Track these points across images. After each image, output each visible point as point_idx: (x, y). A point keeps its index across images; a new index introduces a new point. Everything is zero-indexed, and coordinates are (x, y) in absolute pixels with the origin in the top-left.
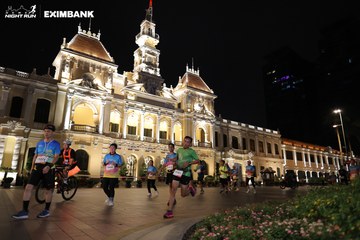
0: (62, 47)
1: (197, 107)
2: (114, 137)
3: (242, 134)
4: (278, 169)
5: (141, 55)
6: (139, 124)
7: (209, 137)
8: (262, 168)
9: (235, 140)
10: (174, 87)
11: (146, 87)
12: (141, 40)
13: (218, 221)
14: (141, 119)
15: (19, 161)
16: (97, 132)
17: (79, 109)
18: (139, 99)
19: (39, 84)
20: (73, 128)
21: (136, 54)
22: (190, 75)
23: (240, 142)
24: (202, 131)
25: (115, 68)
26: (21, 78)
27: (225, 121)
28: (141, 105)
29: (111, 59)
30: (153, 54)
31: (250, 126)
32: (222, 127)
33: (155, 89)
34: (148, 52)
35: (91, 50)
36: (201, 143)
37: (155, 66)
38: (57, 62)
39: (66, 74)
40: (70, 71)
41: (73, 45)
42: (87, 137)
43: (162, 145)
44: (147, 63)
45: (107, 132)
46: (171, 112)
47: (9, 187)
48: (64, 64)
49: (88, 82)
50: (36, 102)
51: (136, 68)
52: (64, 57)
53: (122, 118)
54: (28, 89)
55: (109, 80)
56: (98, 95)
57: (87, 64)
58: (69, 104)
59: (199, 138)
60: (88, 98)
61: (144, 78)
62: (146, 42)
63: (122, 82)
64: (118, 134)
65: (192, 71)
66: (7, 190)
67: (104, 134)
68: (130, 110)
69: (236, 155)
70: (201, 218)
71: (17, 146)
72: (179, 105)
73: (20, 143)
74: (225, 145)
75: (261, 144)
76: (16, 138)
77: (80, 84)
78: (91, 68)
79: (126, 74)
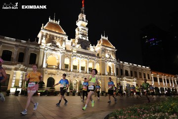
0: (42, 28)
1: (107, 56)
2: (67, 71)
3: (130, 69)
5: (79, 30)
6: (79, 64)
7: (113, 70)
9: (127, 72)
10: (95, 46)
11: (81, 46)
12: (79, 24)
13: (120, 113)
14: (80, 62)
15: (22, 83)
16: (58, 68)
17: (50, 57)
18: (78, 52)
19: (31, 46)
20: (47, 67)
21: (76, 30)
22: (103, 40)
23: (129, 73)
24: (110, 68)
25: (67, 37)
26: (23, 43)
27: (121, 62)
28: (79, 55)
29: (65, 33)
30: (85, 30)
31: (134, 65)
32: (120, 65)
33: (86, 47)
34: (83, 29)
35: (55, 29)
36: (110, 74)
37: (86, 36)
38: (39, 35)
39: (44, 41)
40: (45, 40)
41: (47, 27)
42: (54, 71)
44: (82, 35)
45: (63, 68)
46: (94, 58)
47: (18, 96)
48: (42, 36)
49: (54, 44)
50: (30, 55)
51: (77, 37)
52: (42, 33)
53: (70, 61)
54: (26, 49)
55: (64, 43)
56: (59, 51)
57: (53, 36)
58: (45, 55)
59: (108, 71)
60: (54, 52)
61: (81, 42)
62: (82, 24)
63: (70, 44)
64: (69, 69)
65: (104, 38)
67: (62, 69)
68: (74, 57)
69: (127, 79)
71: (21, 76)
72: (98, 54)
73: (23, 75)
74: (122, 74)
75: (140, 74)
76: (21, 72)
77: (50, 46)
78: (55, 38)
79: (72, 40)
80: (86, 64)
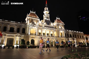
0: (27, 16)
1: (60, 27)
2: (40, 36)
5: (45, 16)
6: (46, 33)
7: (63, 35)
9: (71, 35)
10: (54, 23)
11: (47, 23)
12: (45, 12)
14: (46, 31)
15: (19, 42)
17: (32, 30)
18: (45, 26)
19: (23, 25)
20: (31, 34)
21: (44, 16)
22: (57, 19)
23: (72, 35)
24: (62, 33)
25: (39, 19)
26: (19, 24)
27: (67, 30)
28: (46, 28)
29: (38, 17)
30: (48, 15)
31: (75, 31)
32: (67, 32)
33: (49, 23)
34: (47, 15)
35: (34, 16)
37: (49, 18)
38: (26, 19)
39: (28, 22)
40: (29, 21)
41: (29, 15)
43: (51, 37)
44: (47, 18)
46: (53, 29)
49: (33, 23)
50: (22, 29)
51: (44, 19)
52: (28, 18)
53: (41, 31)
54: (20, 26)
55: (38, 22)
56: (36, 26)
57: (33, 19)
58: (29, 29)
59: (61, 35)
60: (33, 27)
61: (46, 21)
62: (46, 13)
63: (41, 23)
64: (41, 35)
65: (58, 18)
66: (17, 49)
67: (37, 35)
68: (43, 29)
69: (71, 39)
70: (64, 56)
71: (19, 39)
72: (55, 27)
73: (19, 38)
74: (68, 36)
75: (78, 36)
77: (31, 24)
78: (34, 20)
79: (42, 21)
80: (49, 32)
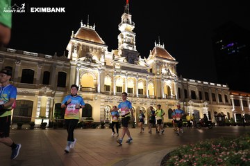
0: (72, 37)
1: (164, 71)
2: (108, 94)
3: (199, 89)
4: (228, 114)
5: (122, 37)
6: (124, 85)
7: (173, 91)
8: (215, 113)
9: (193, 93)
10: (147, 58)
11: (127, 59)
12: (122, 28)
13: (186, 151)
14: (125, 81)
15: (50, 112)
16: (96, 91)
17: (84, 77)
18: (123, 68)
19: (59, 62)
20: (81, 90)
21: (119, 37)
22: (158, 49)
23: (197, 94)
24: (169, 88)
25: (106, 48)
26: (48, 59)
27: (185, 79)
28: (124, 72)
29: (103, 42)
30: (131, 36)
31: (204, 83)
32: (183, 84)
33: (133, 60)
34: (128, 35)
35: (90, 37)
36: (168, 96)
37: (133, 44)
38: (69, 47)
39: (75, 55)
40: (77, 52)
41: (78, 35)
43: (140, 99)
44: (127, 43)
45: (103, 91)
46: (145, 75)
47: (45, 129)
48: (73, 48)
49: (89, 59)
50: (57, 74)
52: (73, 43)
53: (112, 81)
54: (53, 66)
55: (103, 56)
56: (96, 67)
57: (88, 47)
58: (78, 74)
59: (166, 93)
60: (89, 69)
61: (126, 53)
62: (126, 29)
63: (111, 57)
64: (110, 92)
65: (159, 46)
66: (44, 131)
67: (101, 93)
68: (117, 75)
69: (194, 104)
70: (173, 149)
71: (48, 103)
72: (151, 70)
73: (50, 101)
74: (186, 96)
75: (214, 95)
76: (47, 98)
77: (84, 61)
78: (90, 50)
79: (113, 51)
80: (135, 84)
